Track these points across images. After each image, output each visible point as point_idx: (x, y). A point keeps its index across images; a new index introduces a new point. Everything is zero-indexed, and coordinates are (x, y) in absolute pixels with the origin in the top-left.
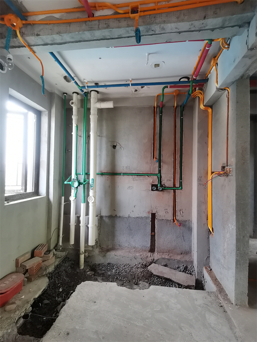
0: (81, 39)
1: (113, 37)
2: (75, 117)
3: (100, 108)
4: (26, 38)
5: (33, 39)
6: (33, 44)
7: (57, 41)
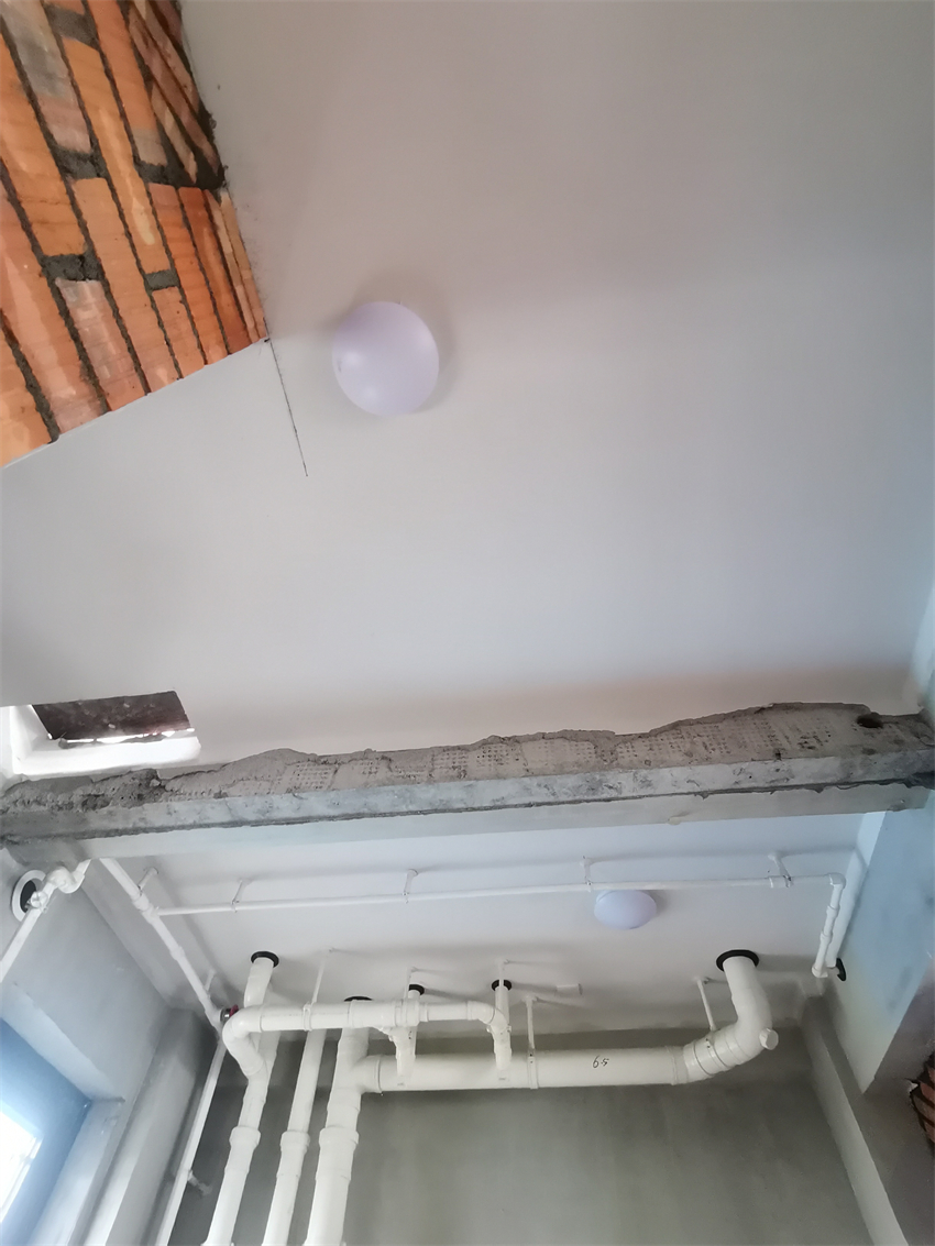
0: (366, 810)
1: (476, 806)
2: (244, 1139)
3: (378, 1091)
4: (177, 805)
5: (198, 807)
6: (190, 821)
7: (277, 815)
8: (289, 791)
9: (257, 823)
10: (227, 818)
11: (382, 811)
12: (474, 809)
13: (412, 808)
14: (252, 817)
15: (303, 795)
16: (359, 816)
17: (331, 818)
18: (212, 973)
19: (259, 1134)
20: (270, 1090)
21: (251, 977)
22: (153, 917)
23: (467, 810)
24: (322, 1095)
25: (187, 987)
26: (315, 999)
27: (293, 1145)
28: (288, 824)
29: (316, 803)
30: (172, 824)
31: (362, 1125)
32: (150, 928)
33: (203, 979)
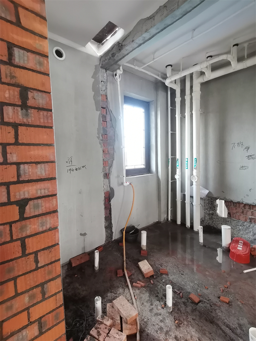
0: (166, 26)
2: (178, 99)
3: (204, 82)
4: (127, 48)
5: (130, 46)
6: (131, 50)
7: (147, 39)
8: (145, 32)
9: (144, 43)
10: (137, 45)
11: (170, 23)
12: (195, 7)
13: (177, 18)
14: (142, 42)
15: (149, 31)
16: (165, 28)
17: (159, 32)
18: (160, 73)
19: (181, 98)
20: (181, 90)
21: (167, 71)
22: (140, 69)
23: (193, 9)
24: (191, 87)
25: (156, 78)
26: (181, 70)
27: (187, 98)
28: (150, 39)
29: (153, 31)
30: (129, 52)
31: (201, 90)
32: (141, 71)
33: (158, 76)
